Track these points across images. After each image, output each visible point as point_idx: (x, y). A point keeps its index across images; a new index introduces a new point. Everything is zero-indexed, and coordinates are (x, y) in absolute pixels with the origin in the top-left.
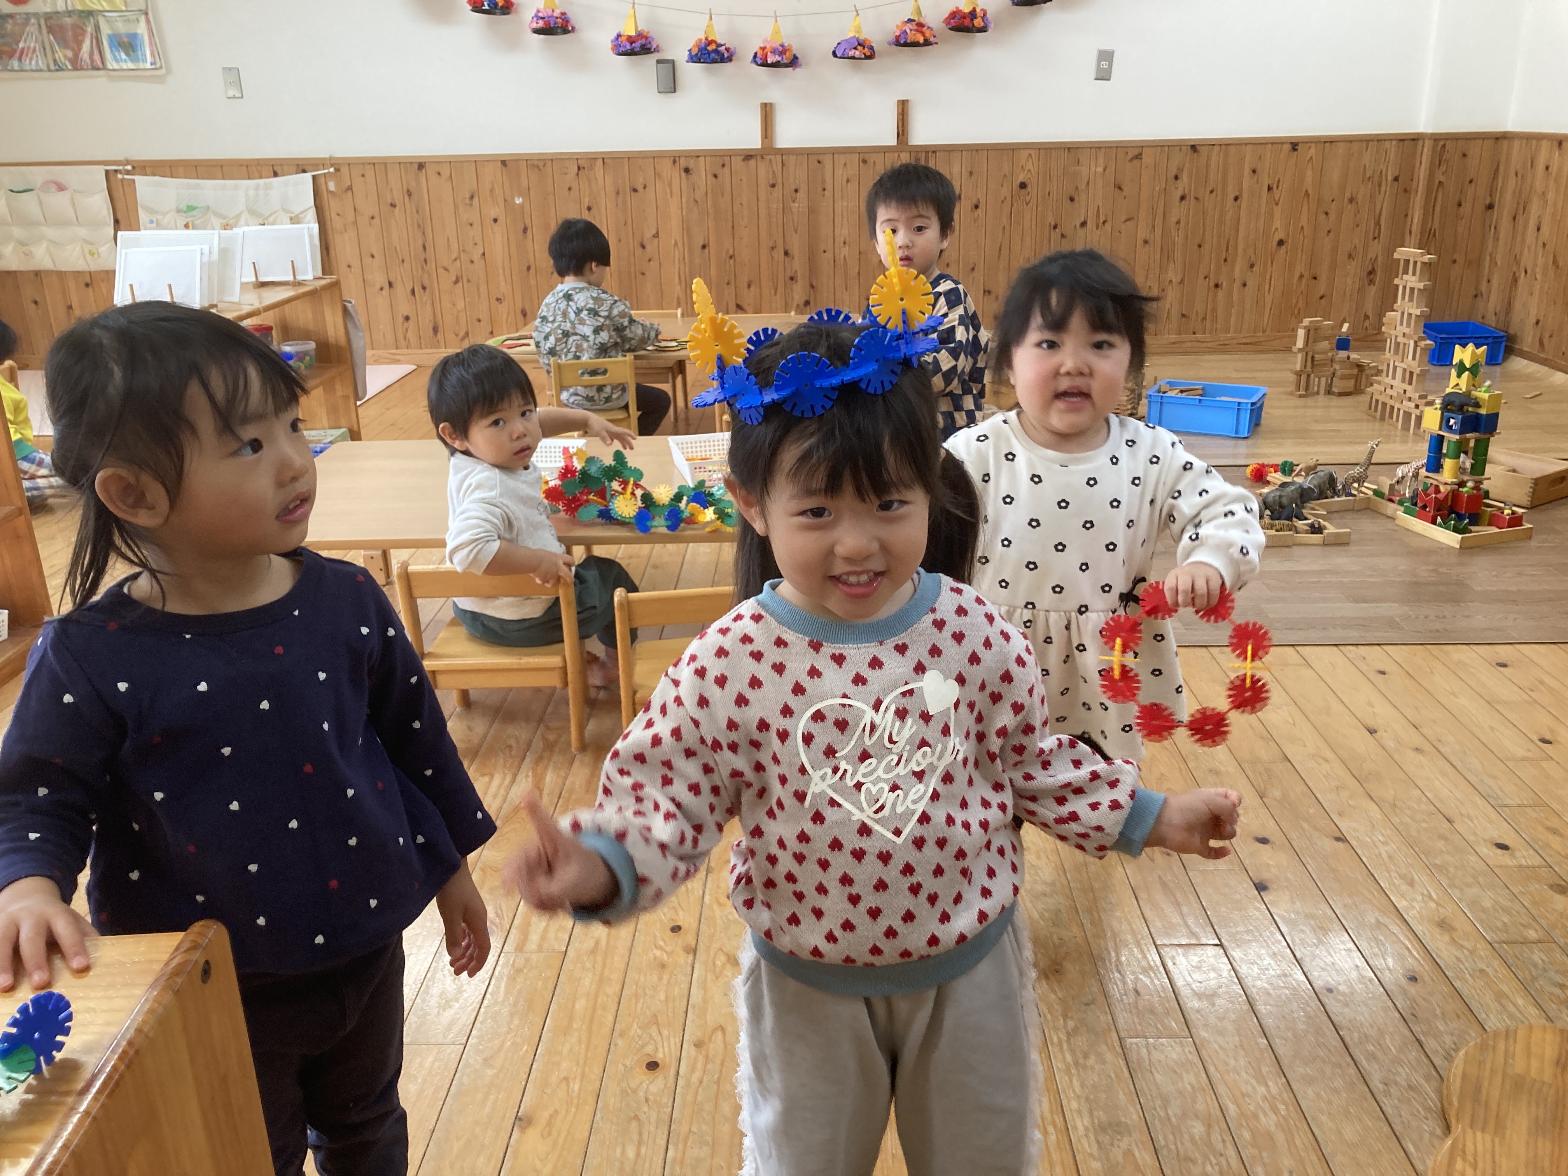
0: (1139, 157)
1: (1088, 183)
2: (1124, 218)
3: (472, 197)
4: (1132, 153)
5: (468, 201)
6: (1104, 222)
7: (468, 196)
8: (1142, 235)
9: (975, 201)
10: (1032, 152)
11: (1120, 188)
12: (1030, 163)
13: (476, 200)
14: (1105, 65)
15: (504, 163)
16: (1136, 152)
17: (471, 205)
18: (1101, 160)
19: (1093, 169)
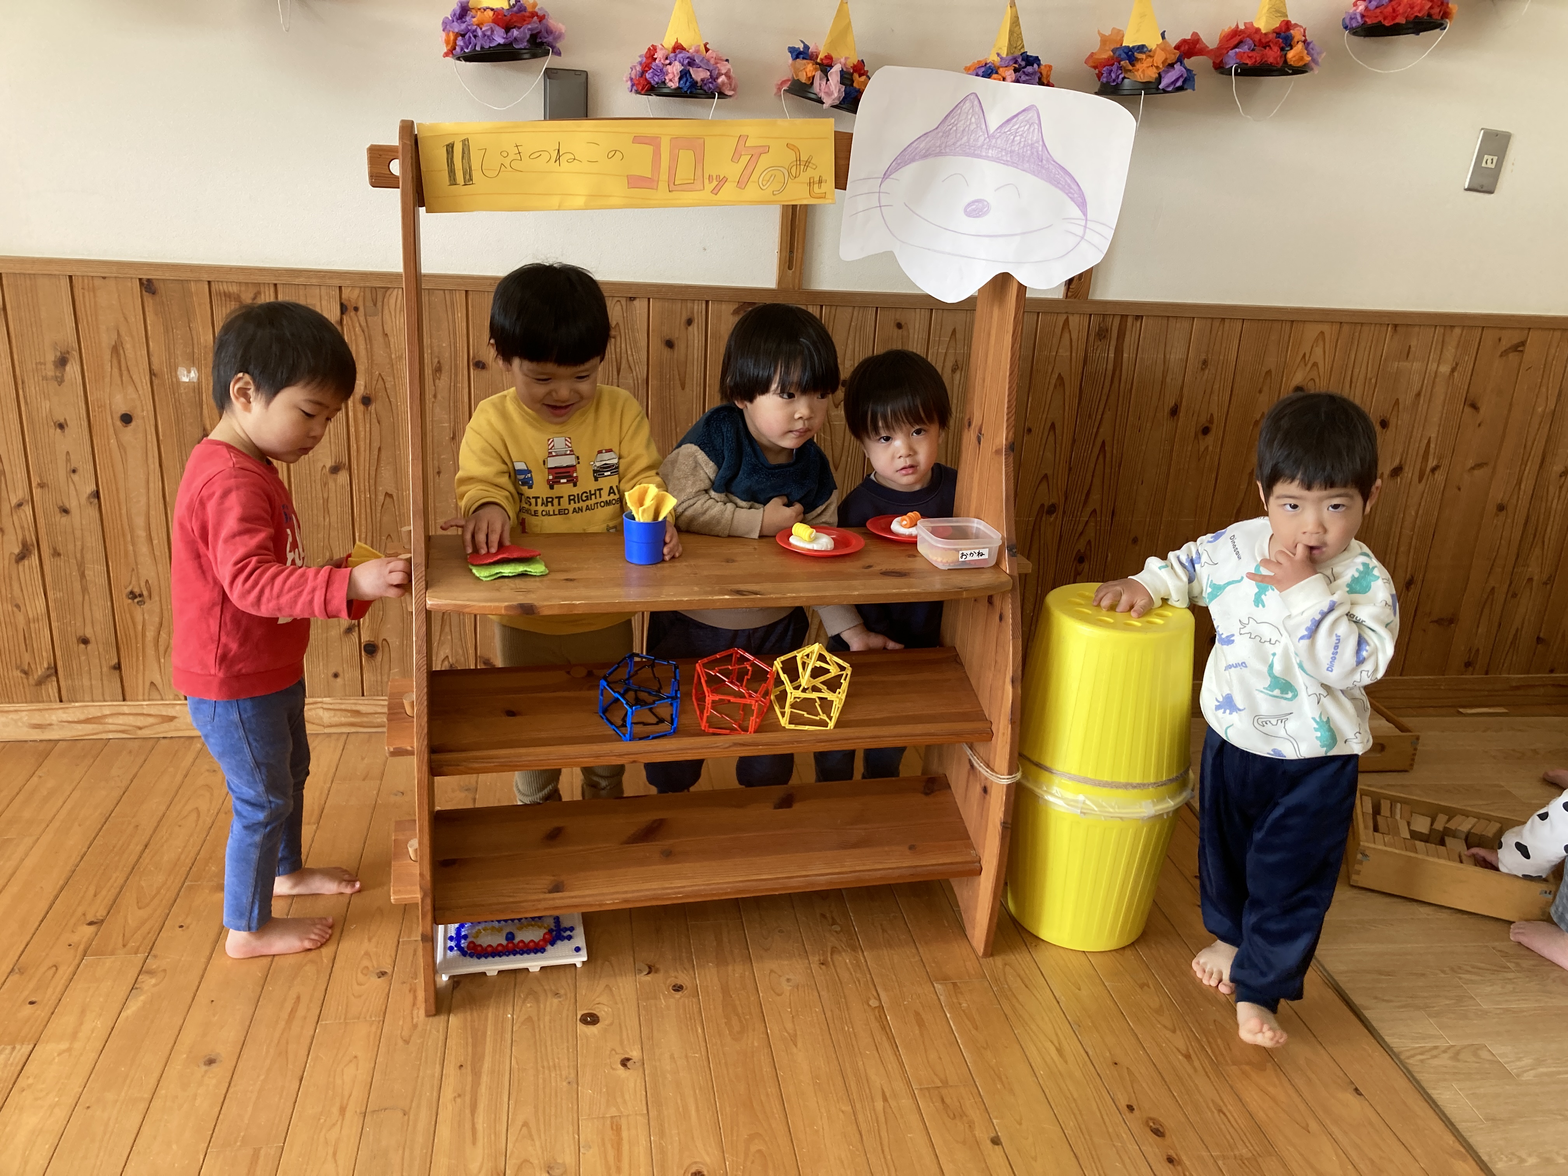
0: (1518, 348)
1: (1418, 395)
2: (1470, 463)
3: (62, 362)
4: (1510, 338)
5: (50, 370)
6: (1434, 470)
7: (51, 357)
8: (1497, 494)
9: (1203, 420)
10: (1326, 328)
11: (1474, 407)
12: (1318, 351)
13: (72, 369)
14: (1489, 162)
15: (148, 286)
16: (1515, 337)
17: (60, 381)
18: (1450, 353)
19: (1433, 366)
